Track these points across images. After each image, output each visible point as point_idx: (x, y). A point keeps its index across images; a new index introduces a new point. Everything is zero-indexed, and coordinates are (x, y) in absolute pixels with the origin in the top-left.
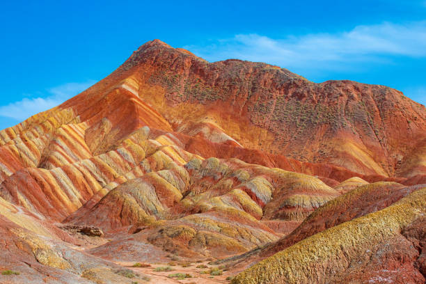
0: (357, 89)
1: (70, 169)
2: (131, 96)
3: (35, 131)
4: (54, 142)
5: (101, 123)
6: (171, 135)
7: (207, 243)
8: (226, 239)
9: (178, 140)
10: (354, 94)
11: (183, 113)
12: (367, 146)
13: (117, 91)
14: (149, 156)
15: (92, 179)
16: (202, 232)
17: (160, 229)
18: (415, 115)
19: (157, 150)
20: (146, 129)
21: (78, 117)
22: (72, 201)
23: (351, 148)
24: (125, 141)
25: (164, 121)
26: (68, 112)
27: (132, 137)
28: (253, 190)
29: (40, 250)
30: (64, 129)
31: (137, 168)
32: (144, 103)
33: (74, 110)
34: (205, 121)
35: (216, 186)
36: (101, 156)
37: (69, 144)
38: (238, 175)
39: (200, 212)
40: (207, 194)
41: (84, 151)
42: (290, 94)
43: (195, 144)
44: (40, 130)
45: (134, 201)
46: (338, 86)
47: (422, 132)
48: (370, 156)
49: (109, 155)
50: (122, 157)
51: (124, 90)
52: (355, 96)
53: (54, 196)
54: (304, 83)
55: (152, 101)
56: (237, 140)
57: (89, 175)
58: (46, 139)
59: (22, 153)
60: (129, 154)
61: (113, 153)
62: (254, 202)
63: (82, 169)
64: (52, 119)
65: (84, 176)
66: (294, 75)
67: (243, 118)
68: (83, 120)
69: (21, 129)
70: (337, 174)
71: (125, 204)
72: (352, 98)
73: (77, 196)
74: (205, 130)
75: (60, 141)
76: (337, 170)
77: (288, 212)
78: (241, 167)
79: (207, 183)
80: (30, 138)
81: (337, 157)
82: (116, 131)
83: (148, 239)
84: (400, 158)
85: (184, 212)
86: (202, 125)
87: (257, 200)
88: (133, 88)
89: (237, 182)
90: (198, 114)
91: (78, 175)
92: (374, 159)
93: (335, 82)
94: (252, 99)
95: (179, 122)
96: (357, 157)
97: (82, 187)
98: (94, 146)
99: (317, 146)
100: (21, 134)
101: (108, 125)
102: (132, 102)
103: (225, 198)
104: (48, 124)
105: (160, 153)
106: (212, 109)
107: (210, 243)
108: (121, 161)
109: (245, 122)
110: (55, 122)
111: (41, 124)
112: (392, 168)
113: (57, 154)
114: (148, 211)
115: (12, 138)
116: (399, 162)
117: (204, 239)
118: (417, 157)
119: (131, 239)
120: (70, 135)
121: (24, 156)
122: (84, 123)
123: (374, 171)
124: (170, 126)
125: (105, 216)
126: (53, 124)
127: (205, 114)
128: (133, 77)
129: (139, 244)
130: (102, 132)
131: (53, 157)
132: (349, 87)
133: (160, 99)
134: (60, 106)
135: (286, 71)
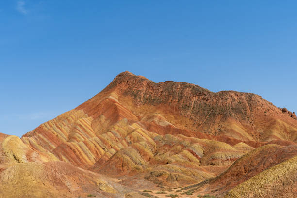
0: (237, 95)
1: (88, 143)
2: (115, 102)
3: (63, 122)
4: (75, 128)
5: (100, 117)
6: (139, 123)
7: (176, 179)
8: (186, 177)
9: (143, 125)
10: (236, 98)
11: (143, 111)
12: (243, 126)
13: (107, 99)
14: (129, 134)
15: (99, 147)
16: (173, 174)
17: (150, 172)
18: (268, 108)
19: (133, 131)
20: (126, 120)
21: (87, 114)
22: (90, 159)
23: (235, 127)
24: (115, 127)
25: (133, 115)
26: (81, 112)
27: (118, 124)
28: (194, 151)
29: (101, 184)
30: (80, 121)
31: (124, 141)
32: (122, 106)
33: (84, 111)
34: (156, 115)
35: (172, 149)
36: (103, 135)
37: (84, 129)
38: (184, 143)
39: (168, 163)
40: (168, 153)
41: (91, 133)
42: (201, 99)
43: (152, 128)
44: (67, 121)
45: (128, 158)
46: (226, 94)
47: (272, 117)
48: (246, 131)
49: (107, 134)
50: (114, 135)
51: (111, 99)
52: (236, 99)
53: (81, 157)
54: (209, 93)
55: (126, 104)
56: (173, 124)
57: (98, 145)
58: (71, 127)
59: (58, 134)
60: (118, 133)
61: (109, 133)
62: (194, 157)
63: (94, 142)
64: (72, 116)
65: (95, 146)
66: (203, 89)
67: (176, 112)
68: (89, 116)
69: (56, 122)
70: (229, 141)
71: (124, 160)
72: (234, 100)
73: (93, 156)
74: (156, 120)
75: (78, 127)
76: (229, 139)
77: (214, 162)
78: (184, 139)
79: (167, 148)
80: (61, 126)
81: (228, 132)
82: (108, 122)
83: (145, 178)
84: (262, 131)
85: (158, 163)
86: (154, 116)
87: (196, 156)
88: (115, 98)
89: (183, 147)
90: (152, 111)
91: (92, 145)
92: (248, 132)
93: (225, 91)
94: (180, 102)
95: (142, 115)
96: (238, 132)
97: (95, 152)
98: (96, 130)
99: (217, 127)
100: (56, 125)
101: (103, 118)
102: (115, 105)
103: (179, 155)
104: (70, 118)
105: (135, 132)
106: (159, 108)
107: (178, 179)
108: (115, 138)
109: (178, 114)
110: (74, 118)
111: (67, 118)
112: (258, 137)
113: (77, 134)
114: (136, 163)
115: (51, 126)
116: (261, 134)
117: (174, 177)
118: (271, 131)
119: (136, 178)
120: (83, 124)
121: (59, 136)
122: (90, 117)
123: (248, 139)
124: (137, 118)
125: (114, 167)
126: (73, 119)
127: (155, 111)
128: (115, 92)
129: (141, 180)
130: (100, 122)
131: (75, 136)
132: (233, 94)
133: (130, 103)
134: (76, 109)
135: (198, 87)
